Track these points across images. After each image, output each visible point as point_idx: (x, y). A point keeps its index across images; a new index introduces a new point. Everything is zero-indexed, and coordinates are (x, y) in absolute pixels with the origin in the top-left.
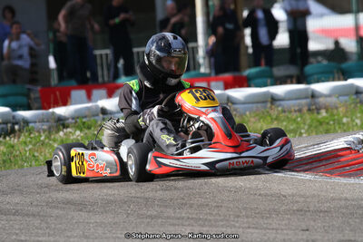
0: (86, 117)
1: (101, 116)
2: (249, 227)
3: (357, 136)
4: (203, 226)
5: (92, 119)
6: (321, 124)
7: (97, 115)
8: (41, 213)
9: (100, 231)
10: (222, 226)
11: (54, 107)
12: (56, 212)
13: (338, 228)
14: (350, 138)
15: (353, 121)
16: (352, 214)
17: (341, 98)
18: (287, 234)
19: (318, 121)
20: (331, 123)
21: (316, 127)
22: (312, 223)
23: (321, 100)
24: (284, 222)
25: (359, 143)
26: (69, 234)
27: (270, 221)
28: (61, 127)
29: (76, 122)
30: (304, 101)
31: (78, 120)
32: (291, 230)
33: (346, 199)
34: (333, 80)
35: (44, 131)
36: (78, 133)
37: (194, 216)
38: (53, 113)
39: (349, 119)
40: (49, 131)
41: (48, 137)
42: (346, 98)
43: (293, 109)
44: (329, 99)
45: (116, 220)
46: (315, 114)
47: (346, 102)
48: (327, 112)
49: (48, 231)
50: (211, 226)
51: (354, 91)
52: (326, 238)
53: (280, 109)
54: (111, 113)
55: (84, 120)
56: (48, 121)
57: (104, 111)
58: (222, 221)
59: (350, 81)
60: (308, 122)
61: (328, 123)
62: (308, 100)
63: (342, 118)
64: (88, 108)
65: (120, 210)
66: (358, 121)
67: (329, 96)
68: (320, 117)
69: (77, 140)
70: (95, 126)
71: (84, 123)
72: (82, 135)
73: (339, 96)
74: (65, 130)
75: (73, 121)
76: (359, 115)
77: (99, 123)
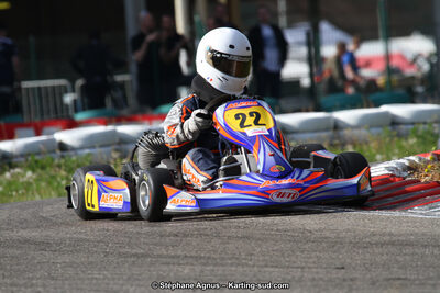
0: (38, 154)
1: (59, 152)
2: (266, 266)
3: (401, 161)
4: (205, 265)
5: (48, 156)
7: (54, 152)
9: (71, 271)
10: (232, 265)
12: (11, 252)
13: (383, 265)
14: (393, 164)
17: (374, 131)
18: (317, 273)
22: (349, 261)
23: (347, 133)
24: (311, 260)
25: (404, 170)
26: (30, 276)
27: (293, 259)
28: (7, 167)
29: (26, 161)
30: (324, 134)
32: (321, 267)
33: (391, 234)
34: (362, 107)
36: (29, 174)
37: (193, 254)
39: (384, 156)
42: (380, 130)
44: (356, 132)
45: (91, 259)
47: (379, 134)
48: (355, 147)
50: (215, 265)
51: (390, 122)
52: (369, 276)
54: (73, 149)
55: (37, 158)
57: (63, 147)
58: (230, 259)
59: (384, 108)
62: (331, 133)
63: (374, 155)
64: (42, 142)
67: (358, 127)
69: (29, 184)
70: (51, 166)
71: (37, 162)
72: (34, 176)
73: (371, 127)
74: (12, 171)
75: (22, 160)
76: (397, 151)
77: (56, 161)
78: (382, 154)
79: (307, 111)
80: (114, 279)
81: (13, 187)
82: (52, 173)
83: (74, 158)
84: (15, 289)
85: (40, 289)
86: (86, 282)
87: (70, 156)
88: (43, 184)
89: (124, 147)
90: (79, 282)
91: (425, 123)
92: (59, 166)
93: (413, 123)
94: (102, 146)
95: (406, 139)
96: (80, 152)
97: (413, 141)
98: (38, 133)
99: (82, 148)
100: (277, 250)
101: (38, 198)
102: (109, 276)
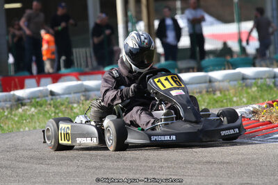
0: (38, 97)
1: (50, 97)
3: (248, 108)
4: (135, 174)
5: (44, 99)
6: (217, 102)
7: (47, 96)
8: (12, 166)
9: (58, 178)
11: (14, 90)
12: (23, 165)
13: (238, 175)
14: (243, 110)
15: (241, 99)
16: (248, 164)
17: (232, 83)
18: (200, 180)
19: (215, 100)
20: (225, 101)
21: (213, 104)
23: (216, 84)
24: (196, 171)
25: (250, 114)
26: (34, 180)
27: (186, 170)
28: (20, 105)
29: (31, 102)
30: (203, 85)
31: (33, 100)
32: (202, 176)
33: (242, 154)
34: (225, 69)
35: (7, 108)
36: (33, 109)
37: (129, 167)
38: (14, 95)
39: (238, 98)
40: (11, 108)
41: (11, 113)
42: (235, 83)
43: (195, 91)
44: (221, 84)
45: (69, 170)
46: (212, 95)
47: (235, 85)
48: (221, 93)
51: (241, 78)
52: (230, 182)
54: (58, 95)
55: (37, 100)
56: (10, 101)
57: (52, 93)
58: (149, 170)
59: (238, 70)
60: (207, 100)
61: (222, 102)
62: (207, 85)
63: (232, 97)
64: (40, 91)
65: (71, 163)
66: (245, 100)
67: (222, 81)
68: (215, 97)
69: (33, 115)
70: (46, 105)
71: (37, 102)
72: (36, 111)
73: (230, 81)
74: (23, 108)
75: (29, 101)
76: (245, 95)
77: (49, 102)
78: (236, 97)
79: (193, 71)
80: (82, 183)
81: (24, 118)
82: (46, 109)
83: (59, 100)
87: (56, 99)
88: (41, 116)
89: (87, 93)
91: (261, 78)
92: (50, 105)
93: (255, 79)
94: (75, 93)
95: (251, 88)
96: (62, 96)
97: (254, 89)
98: (38, 85)
99: (63, 94)
101: (38, 124)
102: (80, 181)
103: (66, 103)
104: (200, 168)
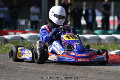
1: (21, 40)
2: (80, 77)
3: (119, 51)
5: (18, 41)
8: (3, 67)
9: (25, 74)
11: (4, 35)
14: (117, 51)
17: (110, 41)
19: (101, 48)
22: (104, 78)
23: (102, 41)
26: (14, 74)
28: (6, 43)
29: (12, 42)
33: (115, 71)
36: (12, 45)
40: (2, 44)
41: (1, 46)
42: (112, 41)
43: (92, 43)
47: (111, 43)
48: (104, 46)
49: (6, 72)
51: (114, 39)
53: (87, 43)
54: (25, 39)
55: (15, 41)
56: (1, 40)
57: (22, 38)
59: (113, 35)
62: (97, 41)
63: (110, 48)
64: (17, 37)
67: (105, 40)
70: (19, 44)
71: (15, 42)
74: (7, 44)
77: (20, 42)
78: (112, 48)
79: (91, 34)
80: (37, 77)
81: (8, 49)
84: (9, 77)
85: (16, 78)
86: (29, 77)
87: (24, 41)
90: (27, 77)
92: (21, 44)
94: (33, 39)
95: (119, 44)
98: (15, 34)
99: (27, 39)
100: (83, 73)
102: (36, 76)
103: (29, 44)
104: (95, 76)
